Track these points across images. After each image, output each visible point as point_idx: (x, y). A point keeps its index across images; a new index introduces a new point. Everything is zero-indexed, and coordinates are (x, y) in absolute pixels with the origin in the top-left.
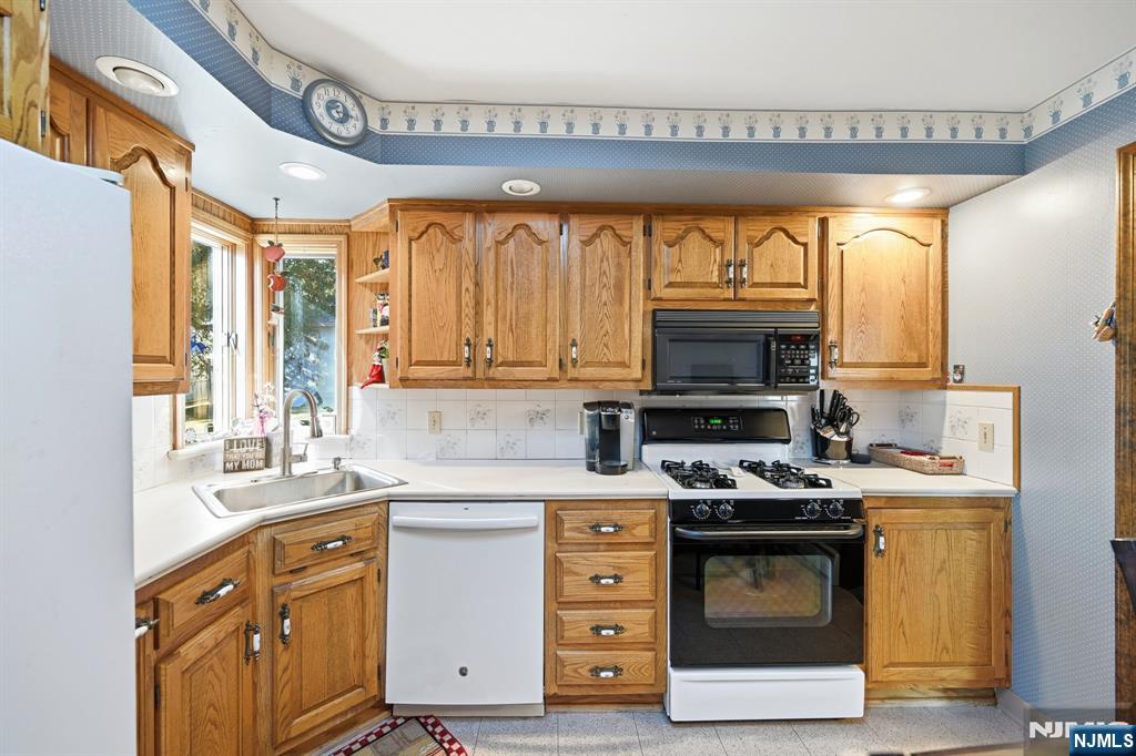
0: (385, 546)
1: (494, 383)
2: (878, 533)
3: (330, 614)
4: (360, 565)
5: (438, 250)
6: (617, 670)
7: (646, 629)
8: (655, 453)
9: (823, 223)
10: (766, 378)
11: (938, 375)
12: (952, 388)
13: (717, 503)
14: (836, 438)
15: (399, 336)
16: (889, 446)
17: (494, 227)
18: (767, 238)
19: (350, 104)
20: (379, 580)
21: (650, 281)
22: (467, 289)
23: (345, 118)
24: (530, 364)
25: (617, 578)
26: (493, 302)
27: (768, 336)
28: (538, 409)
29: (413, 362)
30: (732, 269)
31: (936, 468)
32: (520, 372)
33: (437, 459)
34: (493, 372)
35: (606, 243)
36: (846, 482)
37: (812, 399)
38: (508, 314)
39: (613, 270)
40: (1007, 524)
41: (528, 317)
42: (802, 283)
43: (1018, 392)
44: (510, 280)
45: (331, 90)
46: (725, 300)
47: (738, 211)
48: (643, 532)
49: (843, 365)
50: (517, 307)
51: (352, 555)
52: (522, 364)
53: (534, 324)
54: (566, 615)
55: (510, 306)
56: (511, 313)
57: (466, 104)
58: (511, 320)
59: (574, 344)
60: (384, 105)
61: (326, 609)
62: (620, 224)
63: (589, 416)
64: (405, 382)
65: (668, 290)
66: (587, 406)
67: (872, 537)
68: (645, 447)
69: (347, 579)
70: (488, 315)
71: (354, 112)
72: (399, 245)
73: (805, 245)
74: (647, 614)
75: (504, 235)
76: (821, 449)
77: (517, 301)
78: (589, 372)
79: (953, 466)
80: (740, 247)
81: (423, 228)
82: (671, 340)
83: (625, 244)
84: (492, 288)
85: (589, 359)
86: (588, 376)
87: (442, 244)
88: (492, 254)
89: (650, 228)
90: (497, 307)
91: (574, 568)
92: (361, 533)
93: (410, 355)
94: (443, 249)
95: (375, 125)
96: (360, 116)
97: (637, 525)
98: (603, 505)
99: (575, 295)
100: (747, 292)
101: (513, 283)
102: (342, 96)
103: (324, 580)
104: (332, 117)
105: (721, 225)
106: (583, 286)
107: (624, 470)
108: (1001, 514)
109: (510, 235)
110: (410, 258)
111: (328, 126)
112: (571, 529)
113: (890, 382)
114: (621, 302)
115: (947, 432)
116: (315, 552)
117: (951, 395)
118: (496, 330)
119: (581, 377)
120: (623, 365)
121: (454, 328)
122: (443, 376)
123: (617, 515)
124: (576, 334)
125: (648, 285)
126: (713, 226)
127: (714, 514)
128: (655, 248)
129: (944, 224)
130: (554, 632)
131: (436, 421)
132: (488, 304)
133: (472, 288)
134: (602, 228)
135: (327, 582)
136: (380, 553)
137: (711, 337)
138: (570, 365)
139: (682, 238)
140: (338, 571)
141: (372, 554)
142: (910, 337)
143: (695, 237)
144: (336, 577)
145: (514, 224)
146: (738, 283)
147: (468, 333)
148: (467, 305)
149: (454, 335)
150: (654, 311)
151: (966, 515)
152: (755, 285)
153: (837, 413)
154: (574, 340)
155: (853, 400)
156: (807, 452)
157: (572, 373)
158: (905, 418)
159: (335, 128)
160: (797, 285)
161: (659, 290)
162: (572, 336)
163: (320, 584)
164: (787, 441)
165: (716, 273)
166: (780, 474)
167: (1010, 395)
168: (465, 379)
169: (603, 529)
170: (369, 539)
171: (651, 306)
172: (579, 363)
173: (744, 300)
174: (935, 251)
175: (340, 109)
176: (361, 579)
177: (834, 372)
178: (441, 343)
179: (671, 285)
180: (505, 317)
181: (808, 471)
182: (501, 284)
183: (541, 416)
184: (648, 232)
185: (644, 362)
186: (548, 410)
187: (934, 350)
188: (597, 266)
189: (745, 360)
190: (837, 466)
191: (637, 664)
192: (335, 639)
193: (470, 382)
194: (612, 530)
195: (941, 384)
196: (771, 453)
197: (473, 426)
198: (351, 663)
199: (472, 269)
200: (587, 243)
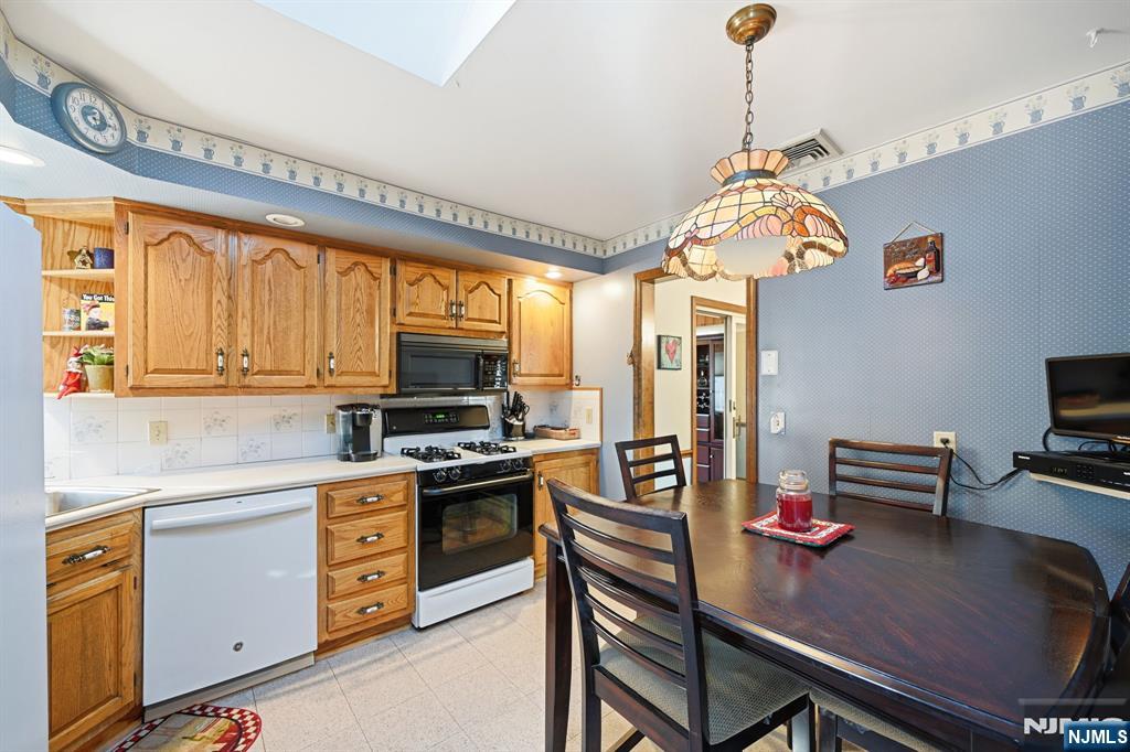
0: (139, 552)
1: (247, 389)
2: (540, 475)
3: (84, 628)
4: (116, 574)
5: (184, 261)
6: (379, 605)
7: (401, 568)
8: (395, 443)
9: (510, 281)
10: (476, 384)
11: (568, 381)
12: (575, 389)
13: (451, 469)
14: (517, 423)
15: (130, 342)
16: (544, 426)
17: (250, 245)
18: (477, 288)
19: (107, 112)
20: (135, 588)
21: (395, 310)
22: (219, 302)
23: (102, 126)
24: (288, 373)
25: (379, 536)
26: (249, 316)
27: (477, 354)
28: (284, 413)
29: (150, 369)
30: (454, 307)
31: (567, 436)
32: (276, 380)
33: (162, 470)
34: (248, 380)
35: (359, 276)
36: (523, 448)
37: (502, 398)
38: (266, 327)
39: (365, 298)
40: (597, 462)
41: (286, 331)
42: (497, 319)
43: (601, 390)
44: (267, 297)
45: (87, 95)
46: (450, 328)
47: (459, 267)
48: (398, 498)
49: (521, 375)
50: (275, 322)
51: (105, 565)
52: (280, 373)
53: (293, 338)
54: (335, 574)
55: (268, 319)
56: (269, 328)
57: (242, 143)
58: (269, 333)
59: (331, 357)
60: (143, 118)
61: (79, 623)
62: (372, 263)
63: (344, 416)
64: (137, 390)
65: (409, 318)
66: (341, 407)
67: (537, 479)
68: (386, 440)
69: (102, 589)
70: (243, 328)
71: (112, 121)
72: (131, 249)
73: (499, 296)
74: (401, 557)
75: (262, 255)
76: (508, 431)
77: (275, 316)
78: (345, 380)
79: (575, 434)
80: (460, 292)
81: (165, 236)
82: (412, 356)
83: (375, 279)
84: (248, 304)
85: (344, 370)
86: (342, 383)
87: (188, 254)
88: (247, 271)
89: (395, 270)
90: (253, 321)
91: (343, 535)
92: (117, 542)
93: (146, 362)
94: (190, 259)
95: (132, 137)
96: (118, 126)
97: (394, 493)
98: (367, 482)
99: (333, 317)
100: (464, 324)
101: (270, 300)
102: (99, 104)
103: (79, 592)
104: (88, 123)
105: (446, 275)
106: (339, 310)
107: (375, 457)
108: (594, 457)
109: (268, 256)
110: (146, 264)
111: (84, 131)
112: (340, 505)
113: (546, 385)
114: (373, 325)
115: (572, 414)
116: (69, 565)
117: (575, 393)
118: (253, 342)
119: (338, 384)
120: (373, 374)
121: (204, 338)
122: (190, 385)
123: (378, 488)
124: (333, 347)
125: (394, 313)
126: (440, 273)
127: (449, 477)
128: (399, 286)
129: (571, 292)
130: (327, 589)
131: (160, 431)
132: (243, 316)
133: (224, 300)
134: (356, 264)
135: (81, 595)
136: (135, 560)
137: (440, 354)
138: (327, 374)
139: (420, 280)
140: (92, 583)
141: (126, 563)
142: (556, 359)
143: (428, 280)
144: (91, 588)
145: (271, 248)
146: (458, 317)
147: (220, 341)
148: (219, 316)
149: (203, 344)
150: (399, 334)
151: (580, 459)
152: (469, 319)
153: (518, 407)
154: (331, 354)
155: (526, 398)
156: (499, 434)
157: (329, 380)
158: (553, 408)
159: (91, 134)
160: (495, 322)
161: (401, 317)
162: (328, 350)
163: (72, 598)
164: (487, 427)
165: (443, 309)
166: (485, 448)
167: (598, 392)
168: (216, 387)
169: (369, 500)
170: (126, 546)
171: (396, 329)
172: (335, 373)
173: (462, 329)
174: (567, 307)
175: (97, 117)
176: (117, 587)
177: (516, 380)
178: (187, 352)
179: (410, 314)
180: (262, 330)
181: (501, 445)
182: (257, 301)
183: (288, 419)
184: (394, 272)
185: (390, 372)
186: (295, 414)
187: (566, 367)
188: (352, 293)
189: (463, 371)
190: (517, 440)
191: (393, 597)
192: (89, 653)
193: (222, 389)
194: (376, 499)
195: (570, 386)
196: (478, 436)
197: (209, 433)
198: (107, 674)
199: (225, 284)
200: (343, 273)
